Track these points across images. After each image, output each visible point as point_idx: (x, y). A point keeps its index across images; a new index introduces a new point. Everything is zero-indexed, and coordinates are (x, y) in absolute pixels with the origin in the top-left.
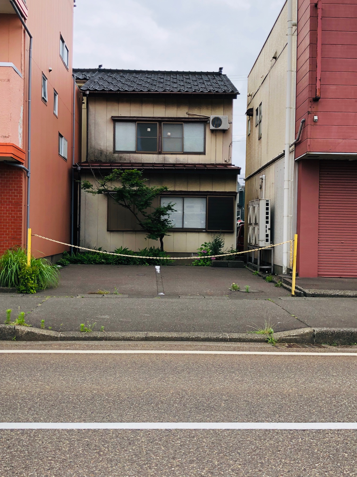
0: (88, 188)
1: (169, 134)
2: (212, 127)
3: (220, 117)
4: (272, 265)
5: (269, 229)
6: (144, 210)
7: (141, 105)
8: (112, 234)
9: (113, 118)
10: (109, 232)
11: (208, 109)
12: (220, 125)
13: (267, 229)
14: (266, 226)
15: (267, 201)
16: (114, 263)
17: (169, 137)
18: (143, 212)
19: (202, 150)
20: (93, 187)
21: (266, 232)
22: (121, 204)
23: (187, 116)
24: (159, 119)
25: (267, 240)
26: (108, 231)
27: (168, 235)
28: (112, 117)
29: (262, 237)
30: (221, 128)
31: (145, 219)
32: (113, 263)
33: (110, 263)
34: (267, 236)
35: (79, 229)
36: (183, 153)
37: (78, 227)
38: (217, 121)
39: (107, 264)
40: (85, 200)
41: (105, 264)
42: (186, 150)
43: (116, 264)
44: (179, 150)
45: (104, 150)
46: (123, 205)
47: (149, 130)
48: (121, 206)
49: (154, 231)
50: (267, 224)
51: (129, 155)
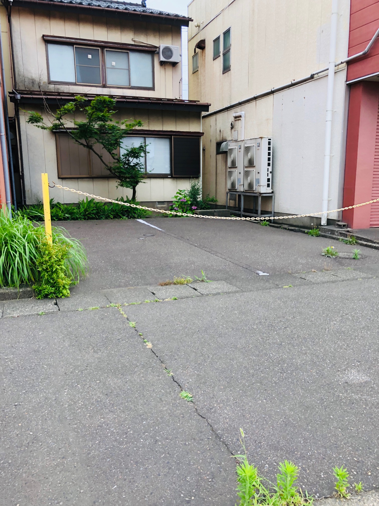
0: (37, 122)
1: (114, 63)
2: (162, 59)
3: (171, 48)
4: (273, 213)
5: (271, 172)
6: (114, 151)
7: (78, 24)
8: (65, 182)
9: (45, 37)
10: (60, 180)
11: (155, 36)
12: (171, 57)
13: (269, 172)
14: (268, 169)
15: (269, 139)
16: (82, 218)
17: (113, 68)
18: (113, 153)
19: (150, 85)
20: (44, 121)
21: (268, 176)
22: (82, 144)
23: (133, 43)
24: (103, 44)
25: (268, 185)
26: (59, 178)
27: (144, 183)
28: (43, 36)
29: (264, 182)
30: (172, 60)
31: (114, 163)
32: (80, 218)
33: (77, 219)
34: (268, 180)
35: (22, 177)
36: (130, 87)
37: (21, 174)
38: (168, 51)
39: (73, 219)
40: (26, 139)
41: (71, 220)
42: (133, 84)
43: (85, 219)
44: (126, 84)
45: (36, 79)
46: (84, 145)
47: (90, 56)
48: (82, 146)
49: (126, 178)
50: (269, 167)
51: (67, 86)
